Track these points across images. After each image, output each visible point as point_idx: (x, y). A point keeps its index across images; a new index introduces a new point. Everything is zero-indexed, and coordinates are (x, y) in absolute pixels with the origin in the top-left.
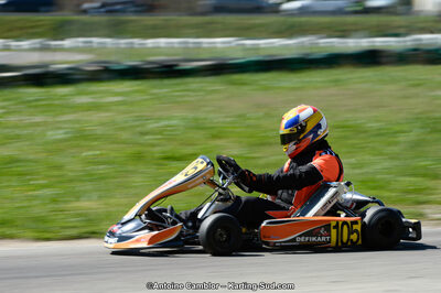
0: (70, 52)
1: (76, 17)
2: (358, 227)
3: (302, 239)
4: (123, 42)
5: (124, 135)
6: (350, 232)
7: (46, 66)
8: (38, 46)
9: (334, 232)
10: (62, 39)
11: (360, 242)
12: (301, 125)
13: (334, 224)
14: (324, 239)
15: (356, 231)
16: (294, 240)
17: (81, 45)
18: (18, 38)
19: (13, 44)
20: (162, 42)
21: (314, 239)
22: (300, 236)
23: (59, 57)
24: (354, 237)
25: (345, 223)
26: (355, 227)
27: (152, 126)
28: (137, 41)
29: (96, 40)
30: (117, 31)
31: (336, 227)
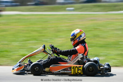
2: (81, 68)
3: (62, 71)
6: (78, 70)
9: (72, 70)
11: (82, 73)
12: (75, 36)
13: (72, 67)
14: (69, 72)
15: (80, 70)
16: (59, 72)
21: (66, 71)
22: (61, 70)
24: (80, 71)
25: (76, 67)
26: (80, 68)
31: (73, 68)
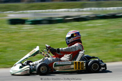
0: (86, 12)
1: (87, 2)
4: (100, 9)
5: (102, 35)
7: (79, 16)
8: (77, 10)
10: (83, 8)
17: (89, 10)
18: (71, 8)
19: (70, 10)
20: (112, 8)
23: (84, 13)
27: (109, 32)
28: (104, 8)
29: (93, 8)
30: (99, 5)
